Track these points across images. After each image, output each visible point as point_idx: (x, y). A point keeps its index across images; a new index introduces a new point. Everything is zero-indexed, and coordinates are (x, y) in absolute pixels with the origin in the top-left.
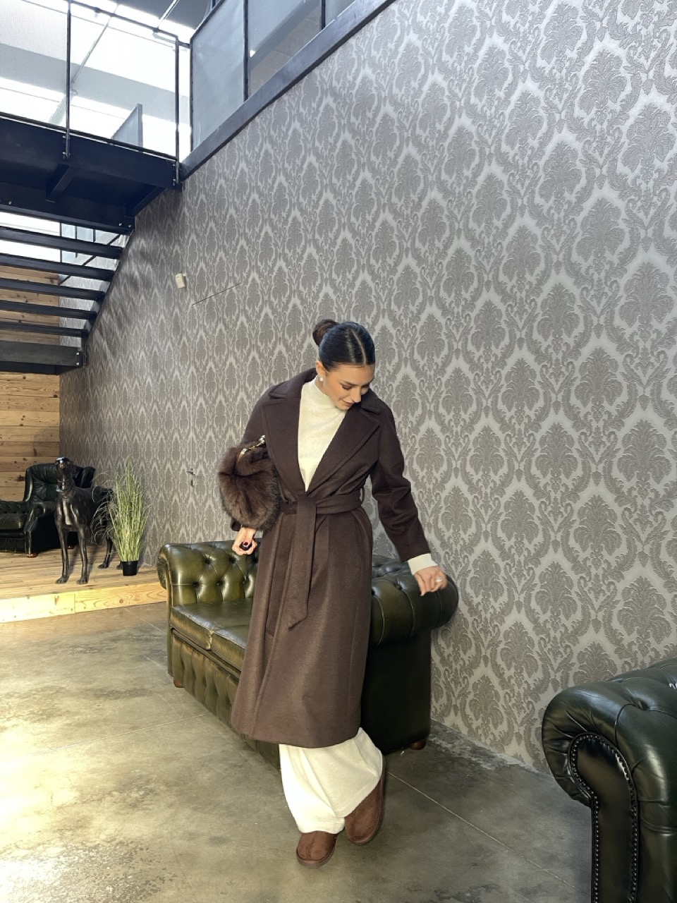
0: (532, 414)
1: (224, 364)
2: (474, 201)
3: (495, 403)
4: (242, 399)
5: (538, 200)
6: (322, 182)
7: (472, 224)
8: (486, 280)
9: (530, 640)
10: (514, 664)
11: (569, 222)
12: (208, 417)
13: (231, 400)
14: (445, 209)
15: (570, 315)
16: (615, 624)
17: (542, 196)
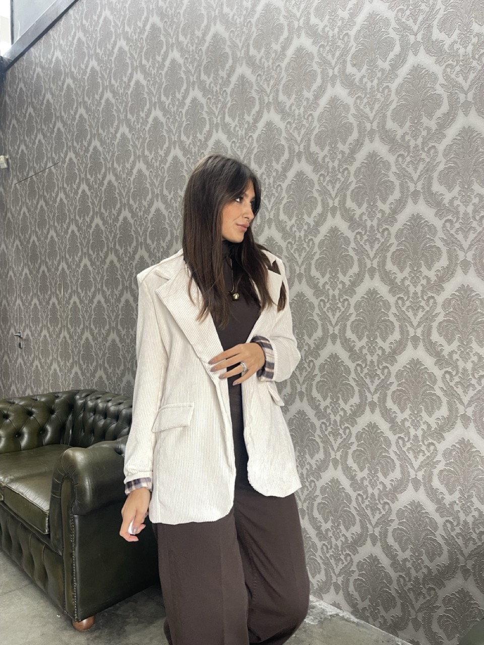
0: (346, 280)
1: (46, 238)
2: (283, 74)
3: (308, 269)
4: (63, 269)
5: (350, 69)
6: (132, 63)
7: (282, 97)
8: (297, 151)
9: (347, 495)
10: (331, 518)
11: (383, 90)
12: (32, 286)
13: (53, 270)
14: (254, 83)
15: (386, 182)
16: (436, 483)
17: (354, 65)
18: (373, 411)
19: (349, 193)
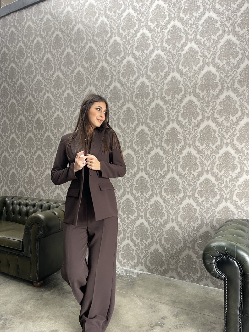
0: (147, 149)
2: (122, 69)
5: (149, 73)
6: (45, 49)
7: (121, 78)
8: (127, 99)
10: (140, 238)
11: (162, 83)
14: (109, 70)
18: (157, 196)
19: (148, 117)
